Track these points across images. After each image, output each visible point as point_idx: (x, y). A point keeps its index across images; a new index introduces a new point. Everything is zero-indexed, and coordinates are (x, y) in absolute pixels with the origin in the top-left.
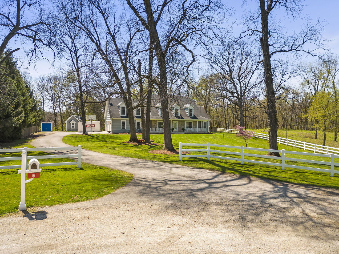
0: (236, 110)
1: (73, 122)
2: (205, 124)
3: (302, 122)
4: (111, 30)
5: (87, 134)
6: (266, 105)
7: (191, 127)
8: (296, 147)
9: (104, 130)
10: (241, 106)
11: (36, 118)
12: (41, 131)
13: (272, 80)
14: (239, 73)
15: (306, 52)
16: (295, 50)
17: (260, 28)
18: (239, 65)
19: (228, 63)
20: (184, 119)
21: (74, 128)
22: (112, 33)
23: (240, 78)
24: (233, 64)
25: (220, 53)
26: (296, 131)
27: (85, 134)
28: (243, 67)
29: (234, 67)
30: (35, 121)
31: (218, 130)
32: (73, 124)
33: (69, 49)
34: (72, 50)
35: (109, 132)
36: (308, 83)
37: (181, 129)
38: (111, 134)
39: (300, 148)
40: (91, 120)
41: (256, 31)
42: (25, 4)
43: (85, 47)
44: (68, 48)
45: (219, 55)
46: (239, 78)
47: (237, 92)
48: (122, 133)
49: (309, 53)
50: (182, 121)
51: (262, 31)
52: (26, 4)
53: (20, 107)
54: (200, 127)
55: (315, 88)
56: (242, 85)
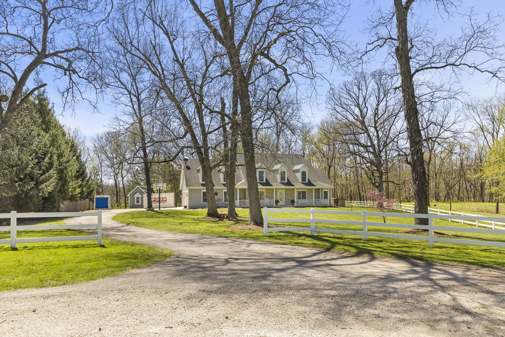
0: (373, 173)
1: (138, 195)
2: (326, 193)
3: (476, 191)
4: (179, 56)
5: (153, 211)
6: (408, 152)
7: (304, 197)
8: (464, 223)
9: (180, 206)
10: (379, 165)
11: (82, 188)
12: (95, 208)
13: (416, 112)
14: (375, 118)
15: (470, 67)
16: (453, 64)
17: (395, 33)
18: (375, 106)
19: (358, 104)
20: (293, 186)
21: (140, 203)
22: (181, 60)
23: (377, 125)
24: (365, 104)
25: (345, 89)
26: (467, 203)
27: (150, 210)
28: (381, 108)
29: (367, 109)
30: (80, 193)
31: (347, 203)
32: (138, 198)
33: (128, 91)
34: (132, 91)
35: (185, 207)
36: (482, 130)
37: (290, 201)
38: (187, 210)
39: (469, 225)
40: (160, 191)
41: (389, 38)
42: (53, 22)
43: (150, 87)
44: (126, 89)
45: (344, 92)
46: (375, 125)
47: (373, 145)
48: (203, 208)
49: (475, 67)
50: (291, 189)
51: (398, 37)
52: (55, 21)
53: (52, 170)
54: (317, 197)
55: (493, 136)
56: (380, 136)
